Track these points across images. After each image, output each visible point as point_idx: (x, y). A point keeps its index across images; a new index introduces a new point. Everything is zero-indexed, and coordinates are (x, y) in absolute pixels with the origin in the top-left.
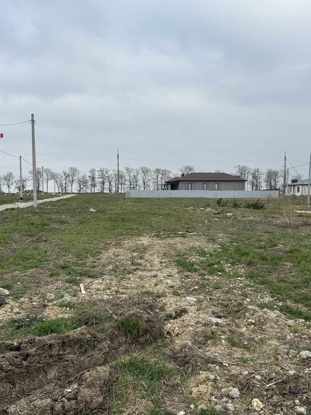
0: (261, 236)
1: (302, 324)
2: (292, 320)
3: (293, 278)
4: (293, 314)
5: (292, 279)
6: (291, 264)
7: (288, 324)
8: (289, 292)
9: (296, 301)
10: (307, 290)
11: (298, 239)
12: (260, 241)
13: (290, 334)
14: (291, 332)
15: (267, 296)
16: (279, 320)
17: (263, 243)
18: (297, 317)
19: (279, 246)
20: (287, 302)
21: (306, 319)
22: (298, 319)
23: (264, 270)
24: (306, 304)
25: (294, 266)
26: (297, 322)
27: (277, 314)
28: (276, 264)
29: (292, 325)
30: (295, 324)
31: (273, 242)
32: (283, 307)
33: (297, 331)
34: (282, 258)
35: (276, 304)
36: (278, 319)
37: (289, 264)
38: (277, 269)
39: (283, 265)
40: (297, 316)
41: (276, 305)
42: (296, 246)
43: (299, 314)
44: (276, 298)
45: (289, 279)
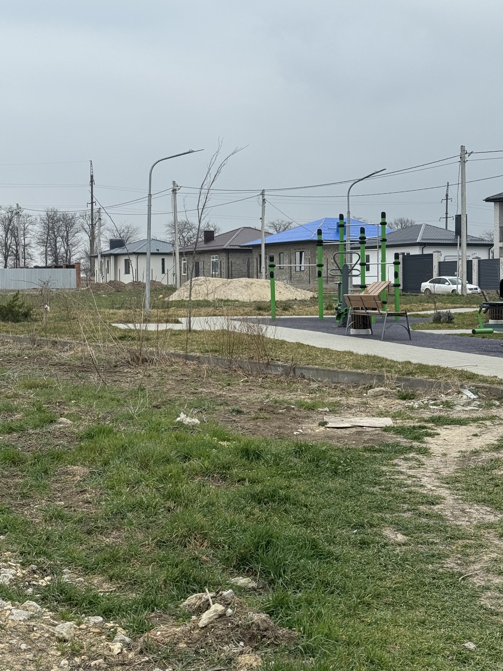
0: (16, 396)
1: (94, 630)
2: (68, 623)
3: (87, 508)
4: (76, 605)
5: (82, 511)
6: (86, 470)
7: (57, 635)
8: (71, 546)
9: (88, 570)
10: (119, 537)
11: (112, 400)
12: (10, 410)
13: (59, 662)
14: (63, 654)
15: (10, 565)
16: (34, 626)
17: (18, 416)
18: (84, 613)
19: (60, 423)
20: (63, 573)
21: (107, 613)
22: (86, 619)
23: (12, 491)
24: (111, 573)
25: (93, 473)
26: (83, 626)
27: (31, 611)
28: (46, 472)
29: (67, 637)
30: (78, 632)
31: (44, 412)
32: (49, 589)
33: (78, 651)
34: (64, 456)
35: (32, 583)
36: (33, 624)
37: (80, 470)
38: (45, 487)
39: (64, 473)
40: (86, 610)
41: (34, 585)
42: (104, 418)
43: (90, 603)
44: (34, 567)
45: (75, 510)
